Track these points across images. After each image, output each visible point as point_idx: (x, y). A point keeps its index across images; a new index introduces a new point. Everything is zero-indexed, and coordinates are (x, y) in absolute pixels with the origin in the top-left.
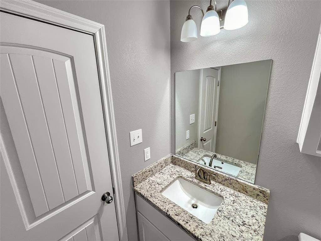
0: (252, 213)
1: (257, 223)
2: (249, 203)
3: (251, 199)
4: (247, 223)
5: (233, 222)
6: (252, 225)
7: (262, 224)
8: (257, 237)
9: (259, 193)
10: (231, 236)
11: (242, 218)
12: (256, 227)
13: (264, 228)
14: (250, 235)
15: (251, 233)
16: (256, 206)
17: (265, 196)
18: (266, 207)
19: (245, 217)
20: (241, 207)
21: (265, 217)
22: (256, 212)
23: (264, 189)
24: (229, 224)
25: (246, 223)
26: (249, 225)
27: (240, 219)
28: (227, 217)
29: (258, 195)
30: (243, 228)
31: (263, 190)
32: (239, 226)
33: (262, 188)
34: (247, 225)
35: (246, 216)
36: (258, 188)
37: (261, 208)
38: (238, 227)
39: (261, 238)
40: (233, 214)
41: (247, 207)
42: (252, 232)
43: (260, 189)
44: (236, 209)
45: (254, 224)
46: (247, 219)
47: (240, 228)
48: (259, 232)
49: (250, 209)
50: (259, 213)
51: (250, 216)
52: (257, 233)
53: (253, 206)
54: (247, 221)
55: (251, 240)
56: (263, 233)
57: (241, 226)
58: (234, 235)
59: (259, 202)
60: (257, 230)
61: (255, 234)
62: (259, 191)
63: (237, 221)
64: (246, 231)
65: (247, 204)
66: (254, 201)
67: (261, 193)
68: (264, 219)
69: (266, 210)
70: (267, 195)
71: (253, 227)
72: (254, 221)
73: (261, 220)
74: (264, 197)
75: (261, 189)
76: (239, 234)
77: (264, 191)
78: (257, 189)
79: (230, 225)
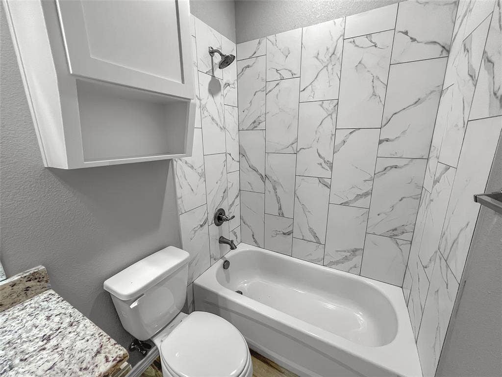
0: (42, 317)
1: (64, 316)
2: (22, 314)
3: (19, 307)
4: (51, 332)
5: (26, 359)
6: (60, 326)
7: (71, 310)
8: (81, 326)
9: (29, 284)
10: (48, 372)
11: (35, 337)
12: (68, 320)
13: (76, 310)
14: (71, 335)
15: (70, 333)
16: (37, 305)
17: (41, 279)
18: (53, 292)
19: (38, 332)
20: (13, 332)
21: (64, 302)
22: (46, 310)
23: (32, 270)
24: (23, 370)
25: (48, 335)
26: (57, 330)
27: (32, 343)
28: (5, 371)
29: (27, 289)
30: (53, 342)
31: (32, 272)
32: (44, 349)
33: (28, 272)
34: (52, 334)
35: (38, 329)
36: (20, 277)
37: (47, 300)
38: (44, 352)
39: (86, 321)
40: (12, 353)
41: (24, 321)
42: (70, 329)
43: (25, 275)
44: (9, 343)
45: (61, 321)
46: (45, 330)
47: (49, 348)
48: (76, 320)
49: (33, 317)
50: (52, 306)
51: (44, 322)
52: (76, 323)
53: (32, 310)
54: (47, 331)
55: (79, 336)
56: (81, 315)
57: (46, 346)
58: (50, 364)
59: (36, 299)
60: (72, 321)
61: (76, 327)
62: (26, 279)
63: (31, 349)
64: (60, 339)
65: (20, 319)
66: (25, 304)
67: (30, 281)
68: (65, 304)
69: (57, 294)
70: (43, 274)
71: (65, 325)
72: (57, 319)
73: (64, 309)
74: (39, 284)
75: (27, 274)
76: (56, 355)
77: (35, 272)
78: (20, 281)
79: (27, 368)
